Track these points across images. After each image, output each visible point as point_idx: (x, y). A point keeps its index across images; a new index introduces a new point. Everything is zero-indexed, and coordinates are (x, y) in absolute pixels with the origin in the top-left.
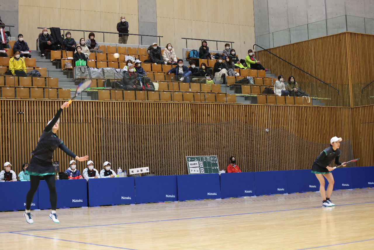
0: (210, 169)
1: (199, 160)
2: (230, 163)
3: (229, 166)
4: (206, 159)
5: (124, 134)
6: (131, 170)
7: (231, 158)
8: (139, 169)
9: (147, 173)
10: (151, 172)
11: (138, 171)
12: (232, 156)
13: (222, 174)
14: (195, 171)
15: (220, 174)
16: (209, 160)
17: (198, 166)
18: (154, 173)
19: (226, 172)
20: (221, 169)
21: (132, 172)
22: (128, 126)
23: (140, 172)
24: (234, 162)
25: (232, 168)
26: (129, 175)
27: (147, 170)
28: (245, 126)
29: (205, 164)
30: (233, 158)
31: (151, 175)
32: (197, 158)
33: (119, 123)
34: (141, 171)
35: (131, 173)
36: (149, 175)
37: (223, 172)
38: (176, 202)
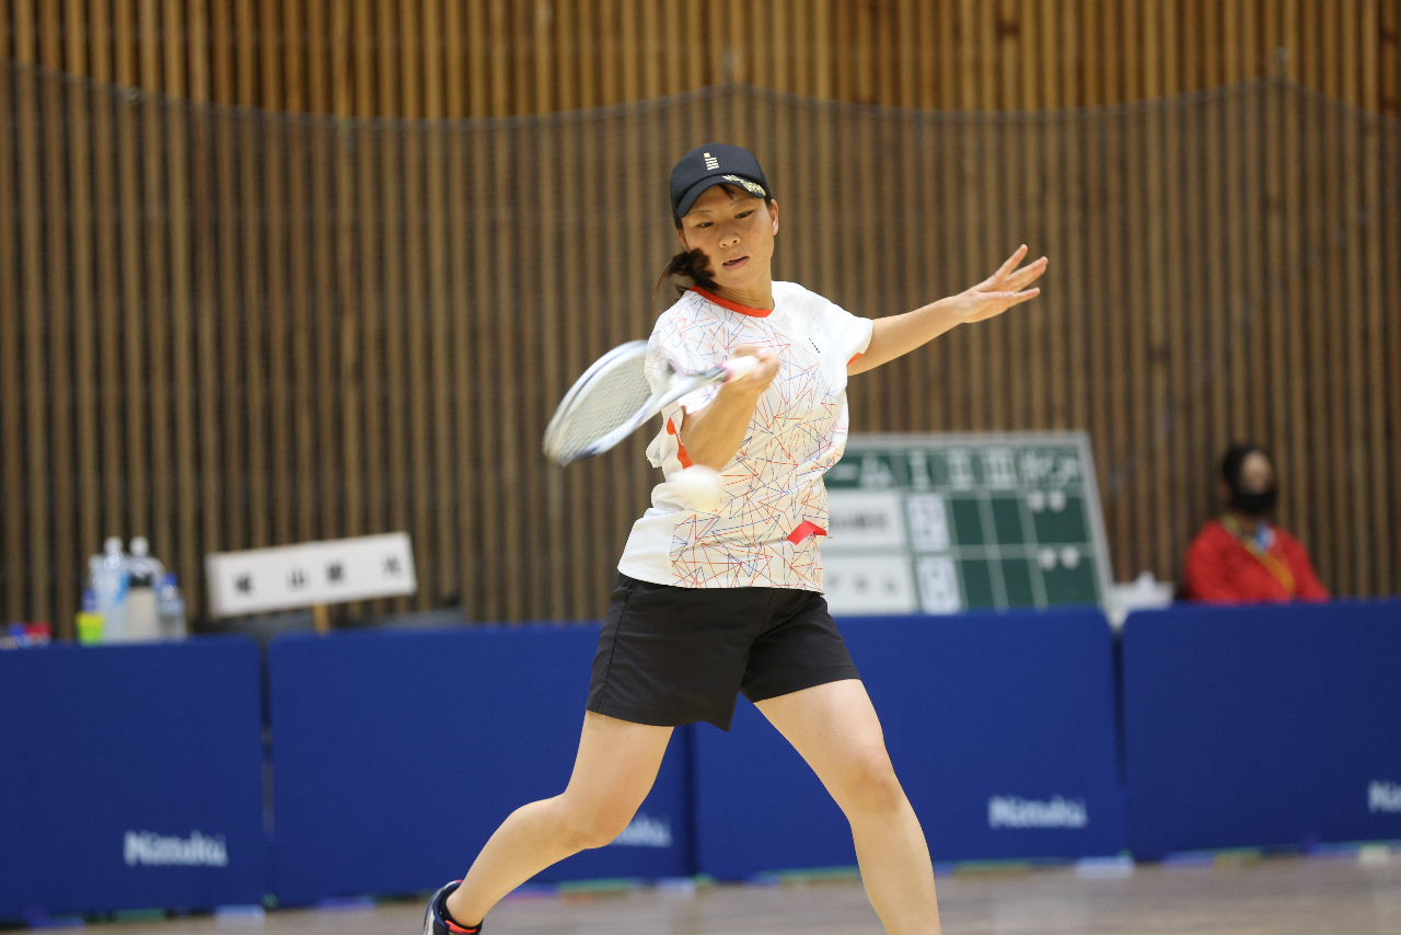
0: (1017, 571)
1: (902, 476)
2: (1213, 513)
3: (1204, 544)
4: (977, 467)
5: (154, 210)
6: (226, 569)
7: (1232, 464)
8: (312, 558)
9: (390, 603)
10: (432, 591)
11: (298, 580)
12: (1240, 435)
13: (1137, 618)
14: (861, 585)
15: (1117, 617)
16: (1001, 481)
17: (893, 536)
18: (454, 602)
19: (1183, 594)
20: (1125, 573)
21: (244, 585)
22: (202, 134)
23: (320, 592)
24: (1257, 506)
25: (1233, 560)
26: (202, 620)
27: (392, 565)
28: (1372, 142)
29: (964, 518)
30: (1255, 466)
31: (428, 621)
32: (885, 459)
33: (102, 101)
34: (335, 573)
35: (228, 601)
36: (406, 623)
37: (1148, 594)
38: (681, 892)
